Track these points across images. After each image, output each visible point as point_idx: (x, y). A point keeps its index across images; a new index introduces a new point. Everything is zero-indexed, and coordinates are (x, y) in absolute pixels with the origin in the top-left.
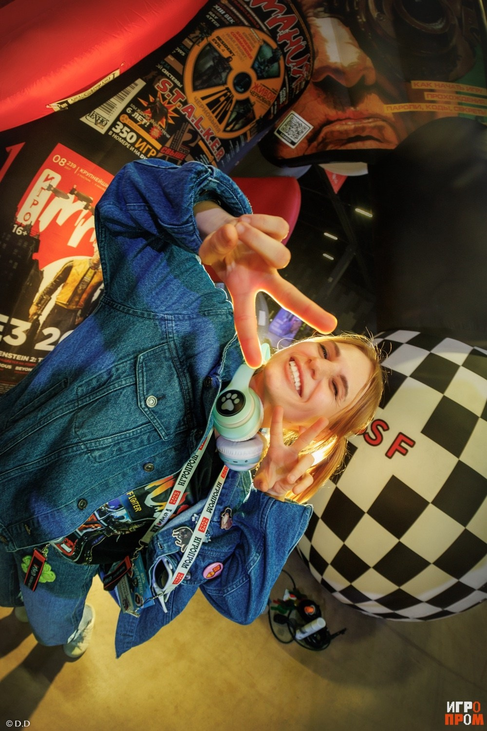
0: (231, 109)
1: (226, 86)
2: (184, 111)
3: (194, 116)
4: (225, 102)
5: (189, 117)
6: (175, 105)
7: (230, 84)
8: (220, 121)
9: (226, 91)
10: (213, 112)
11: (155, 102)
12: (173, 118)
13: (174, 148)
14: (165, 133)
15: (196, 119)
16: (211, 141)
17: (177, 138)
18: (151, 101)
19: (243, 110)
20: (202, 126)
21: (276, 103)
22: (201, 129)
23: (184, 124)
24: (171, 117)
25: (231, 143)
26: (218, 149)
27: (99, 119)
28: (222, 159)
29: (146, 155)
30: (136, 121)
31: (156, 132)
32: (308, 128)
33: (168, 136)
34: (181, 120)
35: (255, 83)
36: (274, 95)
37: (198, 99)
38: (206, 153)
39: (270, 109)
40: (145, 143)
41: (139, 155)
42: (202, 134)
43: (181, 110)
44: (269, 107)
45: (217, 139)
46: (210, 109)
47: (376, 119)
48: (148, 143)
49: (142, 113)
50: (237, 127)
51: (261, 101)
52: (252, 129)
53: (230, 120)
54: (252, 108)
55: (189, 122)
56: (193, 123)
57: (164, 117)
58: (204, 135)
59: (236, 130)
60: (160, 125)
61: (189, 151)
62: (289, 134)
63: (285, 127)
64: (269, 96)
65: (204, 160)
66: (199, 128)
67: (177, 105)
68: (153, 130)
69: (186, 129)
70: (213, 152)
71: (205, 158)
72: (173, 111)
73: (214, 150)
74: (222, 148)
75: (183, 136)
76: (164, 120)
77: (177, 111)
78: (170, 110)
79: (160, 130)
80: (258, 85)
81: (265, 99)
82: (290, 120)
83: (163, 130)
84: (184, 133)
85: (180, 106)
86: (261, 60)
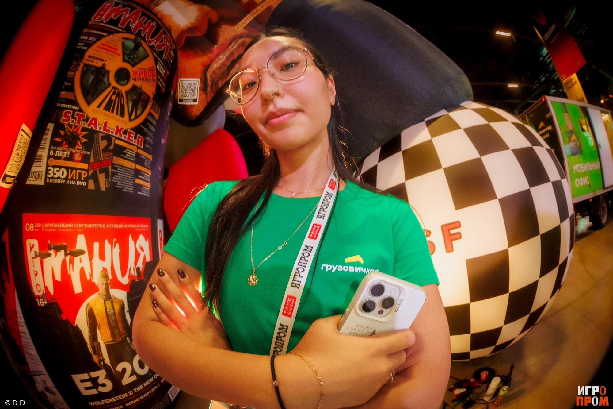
0: (125, 101)
1: (111, 87)
2: (89, 125)
3: (99, 125)
4: (117, 98)
5: (96, 127)
6: (80, 126)
7: (114, 83)
8: (122, 115)
9: (113, 90)
10: (112, 112)
11: (66, 134)
12: (84, 137)
13: (98, 160)
14: (84, 152)
15: (102, 125)
16: (124, 135)
17: (96, 150)
18: (63, 135)
19: (135, 96)
20: (110, 128)
21: (158, 76)
22: (111, 131)
23: (95, 135)
24: (82, 137)
25: (143, 127)
26: (135, 138)
27: (36, 175)
28: (144, 144)
29: (80, 180)
30: (60, 158)
31: (78, 157)
32: (197, 82)
33: (88, 153)
34: (91, 134)
35: (133, 71)
36: (153, 72)
37: (95, 110)
38: (127, 147)
39: (157, 84)
40: (74, 171)
41: (75, 183)
42: (114, 134)
43: (87, 127)
44: (156, 82)
45: (129, 130)
46: (109, 111)
47: (236, 41)
48: (77, 169)
49: (61, 149)
50: (139, 112)
51: (146, 82)
52: (154, 106)
53: (130, 110)
54: (142, 91)
55: (98, 132)
56: (102, 130)
57: (78, 140)
58: (116, 134)
59: (140, 115)
60: (78, 149)
61: (112, 154)
62: (188, 97)
63: (182, 94)
64: (150, 75)
65: (130, 153)
66: (109, 131)
67: (83, 124)
68: (75, 156)
69: (98, 139)
70: (133, 142)
71: (129, 152)
72: (81, 131)
73: (132, 141)
74: (138, 135)
75: (99, 145)
76: (79, 143)
77: (84, 129)
78: (79, 132)
79: (80, 152)
80: (135, 71)
81: (148, 79)
82: (182, 87)
83: (82, 151)
84: (99, 142)
85: (84, 124)
86: (128, 52)
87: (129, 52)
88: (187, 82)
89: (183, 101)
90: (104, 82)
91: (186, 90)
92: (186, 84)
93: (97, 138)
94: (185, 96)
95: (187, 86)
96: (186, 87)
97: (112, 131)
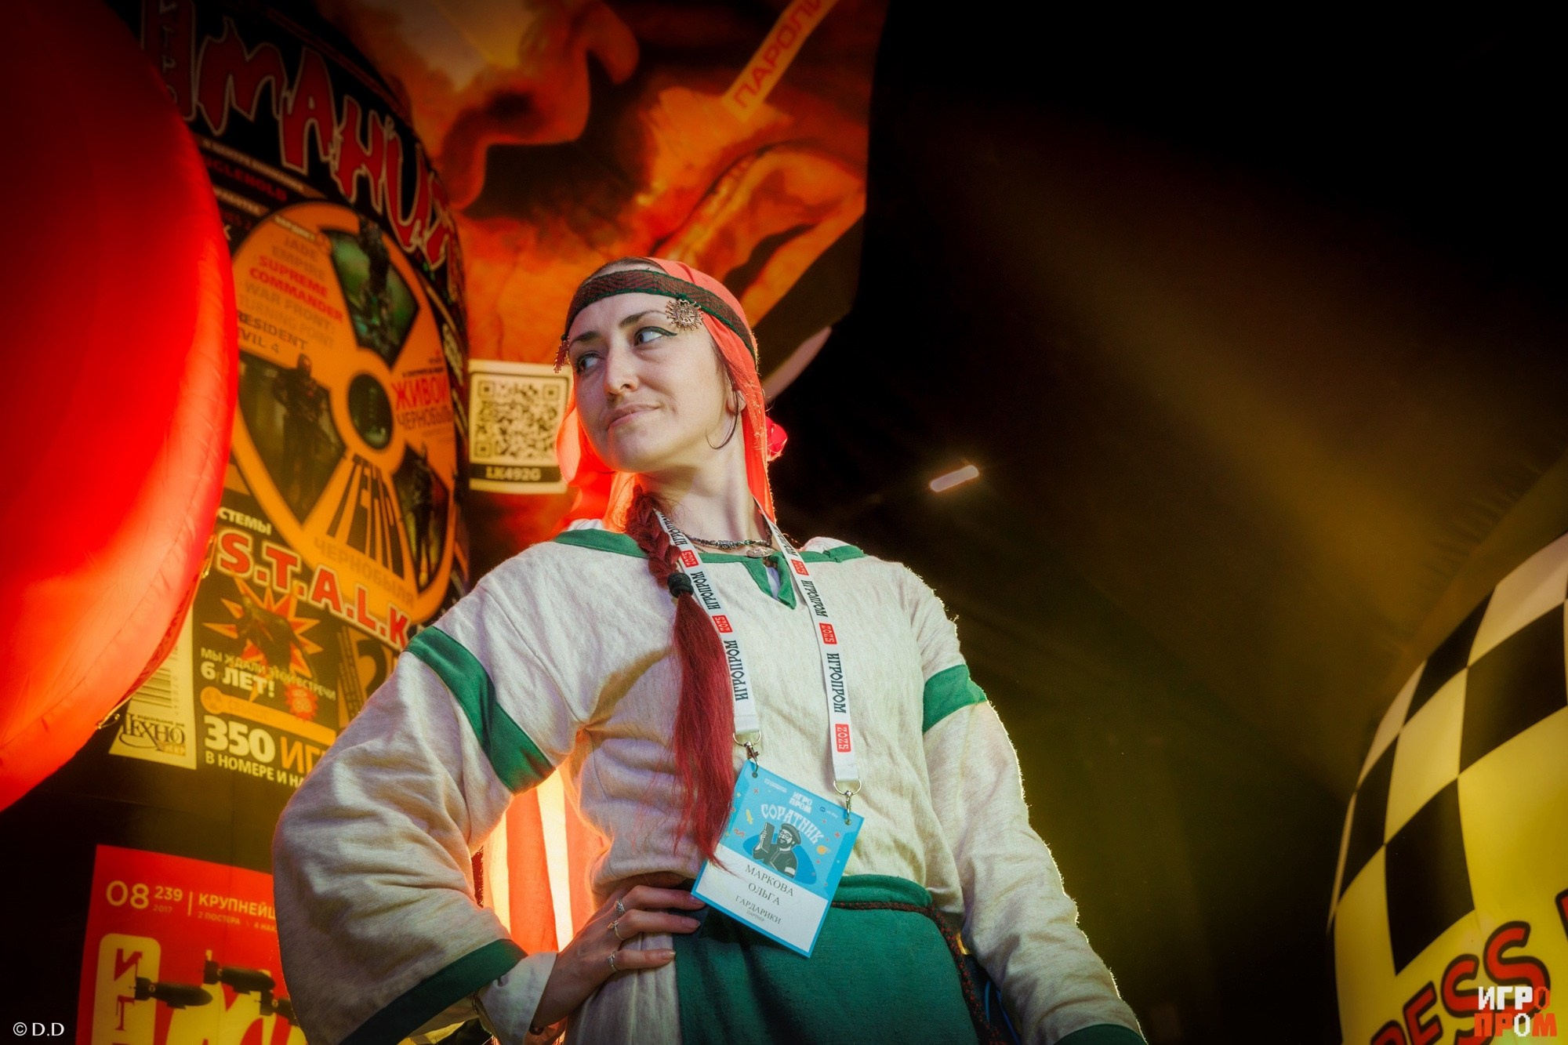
0: (398, 516)
1: (350, 455)
2: (318, 596)
3: (346, 600)
4: (376, 502)
5: (337, 607)
6: (291, 595)
7: (355, 445)
8: (399, 571)
9: (359, 469)
10: (373, 556)
11: (246, 614)
12: (309, 634)
14: (318, 689)
15: (351, 602)
17: (348, 686)
18: (237, 615)
20: (374, 614)
21: (455, 395)
22: (379, 625)
23: (339, 635)
24: (304, 635)
27: (157, 732)
30: (243, 694)
33: (331, 695)
34: (330, 627)
35: (393, 385)
36: (442, 376)
37: (324, 542)
39: (456, 430)
40: (298, 746)
42: (387, 639)
43: (311, 602)
44: (451, 425)
46: (363, 551)
48: (306, 741)
49: (240, 662)
50: (433, 555)
51: (432, 427)
53: (414, 547)
54: (428, 469)
55: (347, 624)
56: (355, 621)
57: (292, 645)
58: (393, 639)
59: (437, 568)
63: (482, 437)
64: (436, 393)
66: (372, 625)
67: (295, 590)
68: (293, 698)
69: (351, 649)
72: (298, 615)
75: (356, 671)
76: (297, 653)
77: (304, 610)
78: (291, 617)
79: (306, 688)
80: (399, 385)
81: (435, 412)
82: (484, 403)
83: (311, 683)
84: (353, 660)
85: (301, 589)
86: (358, 299)
87: (362, 298)
88: (510, 382)
89: (489, 474)
90: (323, 433)
91: (505, 423)
92: (505, 392)
93: (348, 647)
94: (499, 451)
95: (509, 400)
96: (507, 408)
97: (381, 631)
